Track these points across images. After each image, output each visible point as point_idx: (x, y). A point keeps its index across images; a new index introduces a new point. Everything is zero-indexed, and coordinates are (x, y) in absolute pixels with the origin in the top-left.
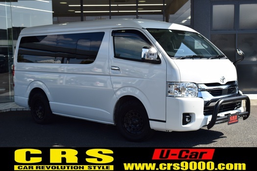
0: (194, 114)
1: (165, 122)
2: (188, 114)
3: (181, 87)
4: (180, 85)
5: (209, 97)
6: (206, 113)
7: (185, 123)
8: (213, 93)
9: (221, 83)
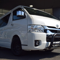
0: (41, 41)
1: (27, 45)
2: (38, 41)
3: (34, 27)
4: (33, 26)
5: (50, 33)
6: (48, 41)
7: (36, 46)
8: (52, 31)
9: (57, 28)
